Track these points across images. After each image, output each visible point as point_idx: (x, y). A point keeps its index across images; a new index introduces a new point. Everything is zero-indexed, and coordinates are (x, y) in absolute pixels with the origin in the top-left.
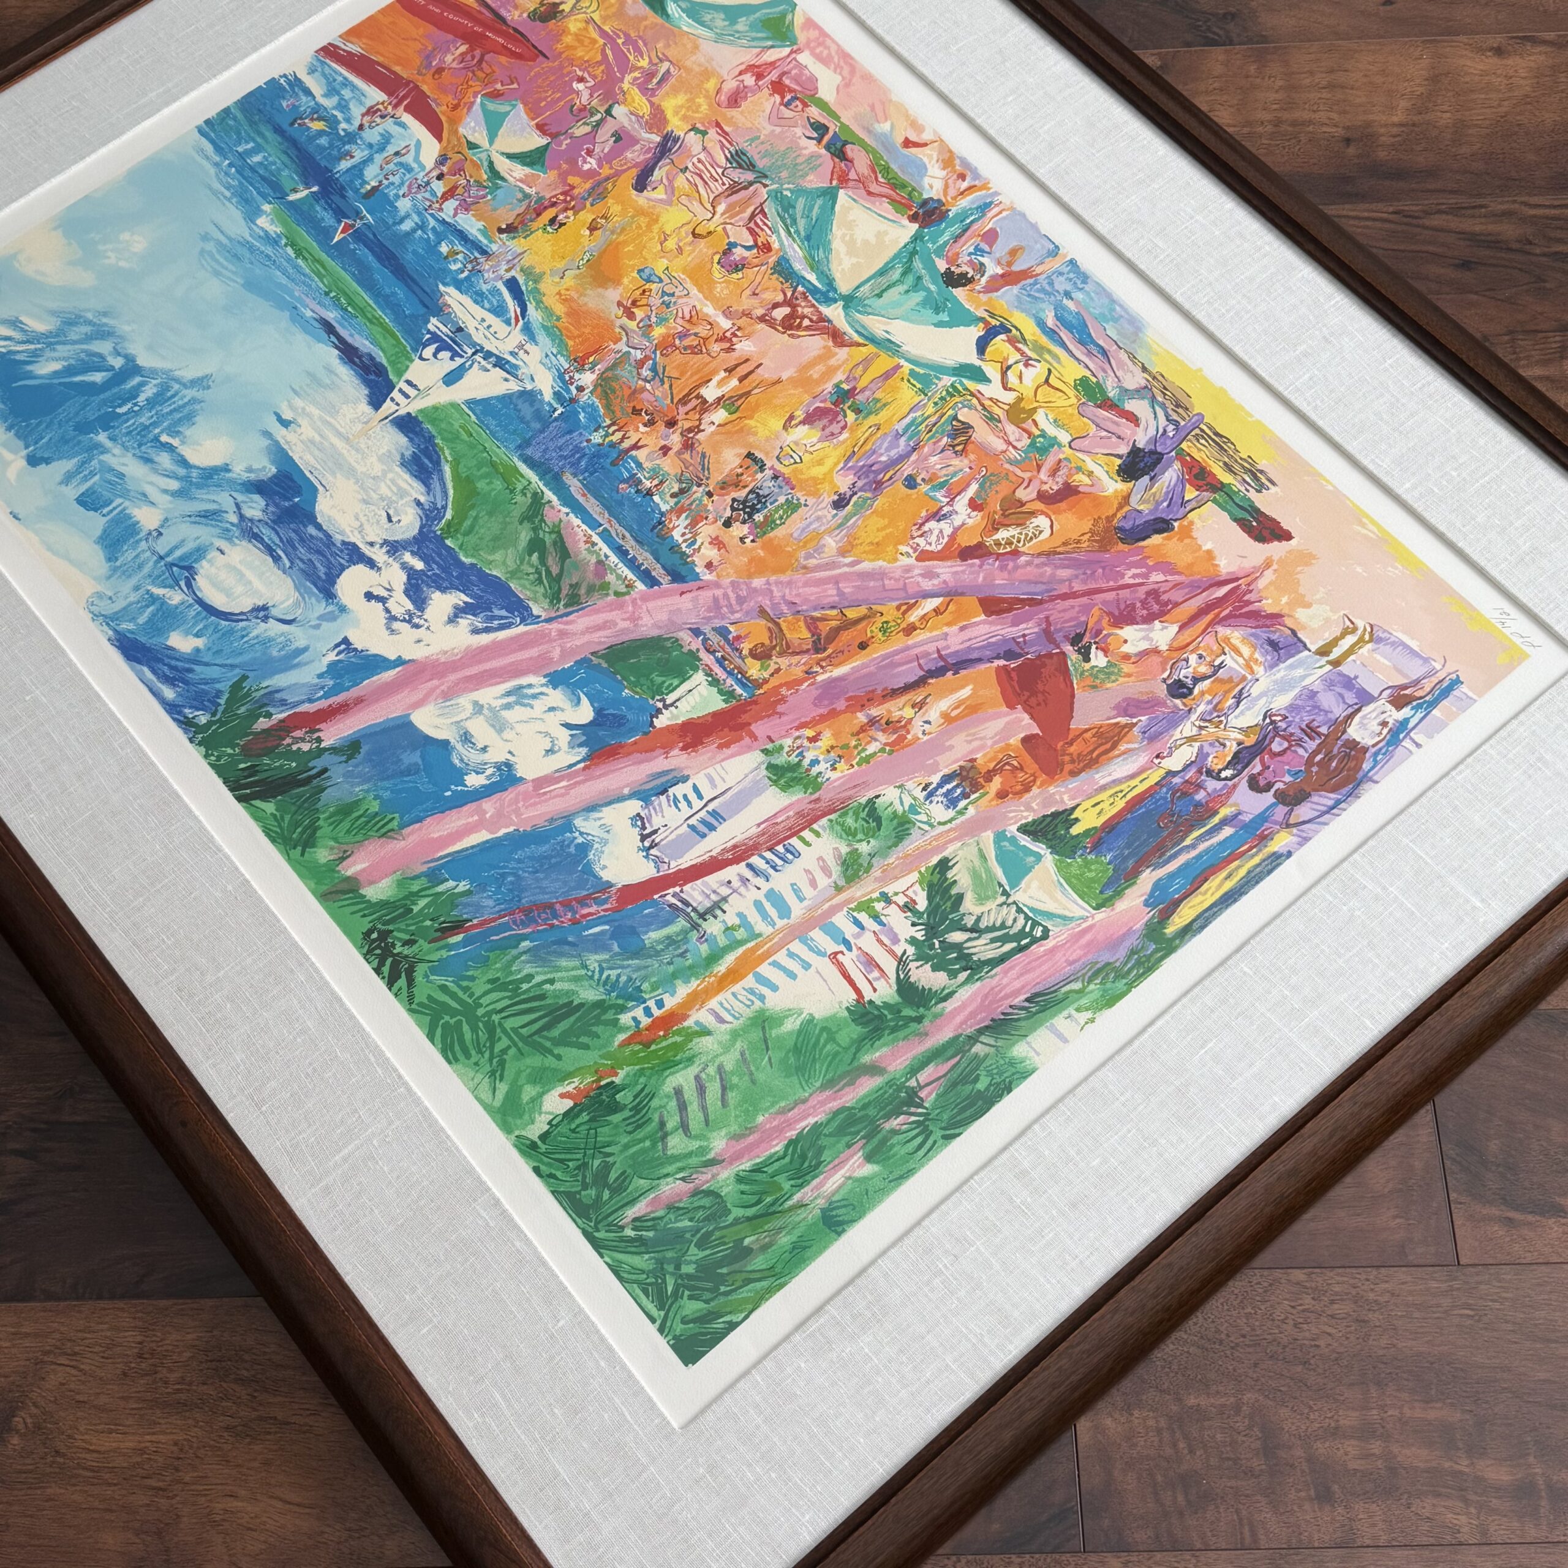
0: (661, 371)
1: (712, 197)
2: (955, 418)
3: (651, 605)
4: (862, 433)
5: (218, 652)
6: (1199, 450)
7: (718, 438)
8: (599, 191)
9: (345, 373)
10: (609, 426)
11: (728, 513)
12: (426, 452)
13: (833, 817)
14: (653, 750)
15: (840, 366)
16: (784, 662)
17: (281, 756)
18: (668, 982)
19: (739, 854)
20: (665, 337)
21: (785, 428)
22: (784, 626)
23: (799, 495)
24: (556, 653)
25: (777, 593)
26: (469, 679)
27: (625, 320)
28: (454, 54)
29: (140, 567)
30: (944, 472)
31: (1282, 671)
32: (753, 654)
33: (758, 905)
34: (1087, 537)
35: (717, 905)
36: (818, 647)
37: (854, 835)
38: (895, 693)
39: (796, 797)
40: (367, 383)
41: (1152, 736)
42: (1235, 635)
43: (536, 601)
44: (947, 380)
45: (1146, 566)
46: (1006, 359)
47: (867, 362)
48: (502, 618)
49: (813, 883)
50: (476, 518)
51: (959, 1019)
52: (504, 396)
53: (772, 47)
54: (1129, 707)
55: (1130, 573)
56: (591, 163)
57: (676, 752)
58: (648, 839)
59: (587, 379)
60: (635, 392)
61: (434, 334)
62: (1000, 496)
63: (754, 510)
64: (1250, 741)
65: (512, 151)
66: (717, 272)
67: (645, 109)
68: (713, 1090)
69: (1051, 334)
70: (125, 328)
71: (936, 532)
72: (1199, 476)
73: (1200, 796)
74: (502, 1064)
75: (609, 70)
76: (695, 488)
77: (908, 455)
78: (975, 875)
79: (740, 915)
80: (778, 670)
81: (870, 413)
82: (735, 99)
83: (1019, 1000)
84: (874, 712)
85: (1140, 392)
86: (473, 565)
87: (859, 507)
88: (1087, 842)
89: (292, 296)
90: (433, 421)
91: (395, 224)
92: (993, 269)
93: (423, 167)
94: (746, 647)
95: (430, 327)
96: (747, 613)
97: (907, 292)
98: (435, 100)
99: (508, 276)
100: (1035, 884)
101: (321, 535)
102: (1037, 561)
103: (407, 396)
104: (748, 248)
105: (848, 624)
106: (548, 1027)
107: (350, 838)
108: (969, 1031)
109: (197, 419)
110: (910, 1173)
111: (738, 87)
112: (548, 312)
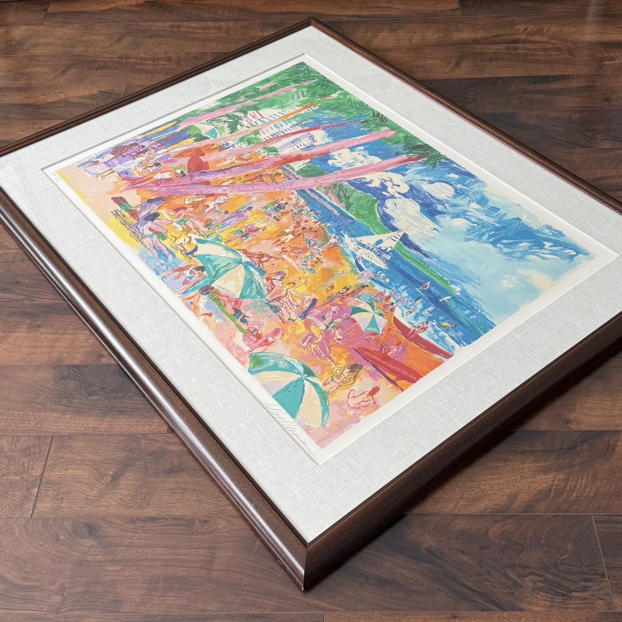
0: (307, 242)
1: (287, 296)
2: (209, 229)
3: (311, 184)
4: (241, 225)
5: (442, 173)
7: (288, 225)
8: (331, 299)
9: (417, 243)
10: (325, 228)
11: (286, 206)
12: (386, 221)
13: (260, 142)
14: (311, 155)
15: (246, 244)
16: (271, 173)
17: (418, 153)
18: (306, 113)
19: (287, 135)
20: (306, 252)
21: (266, 227)
22: (271, 180)
23: (263, 210)
24: (339, 174)
25: (273, 188)
26: (365, 168)
27: (320, 257)
28: (393, 352)
29: (473, 194)
30: (215, 215)
31: (127, 168)
32: (280, 174)
33: (282, 126)
34: (174, 198)
35: (293, 126)
36: (261, 176)
37: (255, 139)
38: (240, 165)
39: (270, 146)
40: (409, 240)
41: (169, 155)
42: (137, 175)
43: (347, 185)
44: (209, 239)
45: (158, 192)
46: (188, 245)
47: (236, 245)
48: (356, 181)
49: (267, 130)
50: (367, 204)
51: (233, 108)
52: (361, 236)
53: (260, 353)
54: (172, 161)
55: (164, 190)
56: (333, 309)
57: (304, 154)
58: (312, 138)
60: (316, 236)
61: (388, 255)
62: (199, 208)
63: (278, 207)
64: (142, 154)
65: (365, 313)
66: (286, 272)
67: (313, 328)
68: (295, 97)
69: (171, 253)
70: (500, 255)
71: (221, 200)
72: (134, 214)
73: (158, 145)
74: (348, 101)
76: (297, 212)
77: (226, 219)
78: (223, 131)
79: (287, 125)
80: (274, 171)
81: (237, 231)
82: (276, 332)
83: (217, 111)
84: (246, 162)
85: (147, 236)
86: (367, 193)
87: (244, 207)
88: (192, 136)
89: (441, 264)
90: (385, 229)
92: (187, 272)
93: (400, 307)
95: (390, 257)
96: (282, 183)
97: (219, 265)
98: (399, 332)
99: (363, 272)
100: (208, 129)
101: (417, 200)
102: (191, 193)
103: (395, 237)
104: (275, 279)
105: (251, 180)
106: (337, 106)
107: (395, 137)
108: (230, 106)
109: (466, 230)
110: (249, 86)
111: (275, 336)
112: (347, 261)
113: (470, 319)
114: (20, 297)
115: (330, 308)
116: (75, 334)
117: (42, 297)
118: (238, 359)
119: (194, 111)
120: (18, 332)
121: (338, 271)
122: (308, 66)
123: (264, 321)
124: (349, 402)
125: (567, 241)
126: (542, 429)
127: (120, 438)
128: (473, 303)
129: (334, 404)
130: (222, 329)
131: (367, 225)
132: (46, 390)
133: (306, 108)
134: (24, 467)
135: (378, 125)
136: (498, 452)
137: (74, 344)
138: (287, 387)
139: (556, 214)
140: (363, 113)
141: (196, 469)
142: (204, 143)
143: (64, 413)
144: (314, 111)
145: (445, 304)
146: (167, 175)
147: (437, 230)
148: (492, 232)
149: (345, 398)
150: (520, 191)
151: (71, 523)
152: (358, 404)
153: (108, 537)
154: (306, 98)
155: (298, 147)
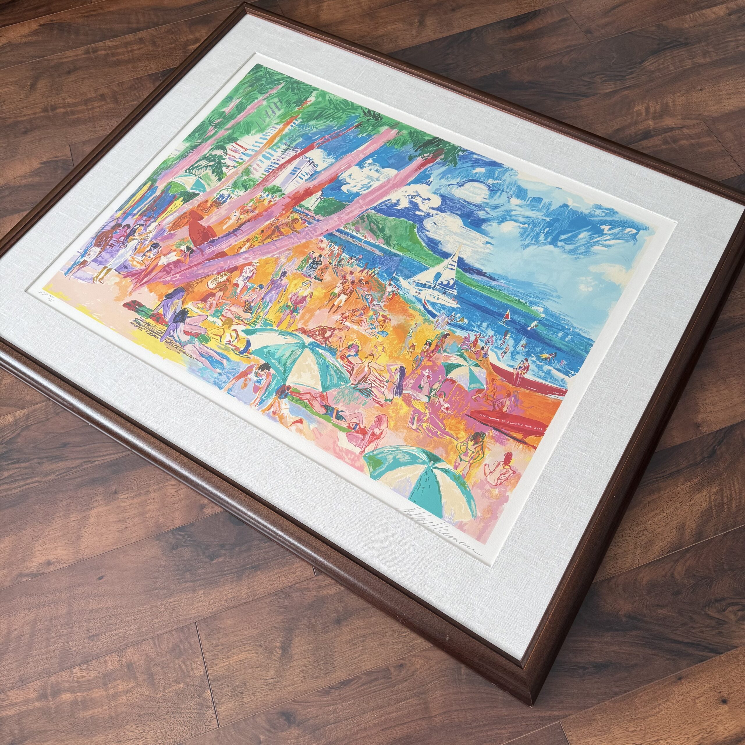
0: (364, 300)
1: (372, 373)
2: (251, 313)
3: (336, 224)
4: (283, 299)
5: (467, 170)
6: (160, 328)
7: (335, 283)
8: (418, 362)
9: (478, 266)
10: (374, 275)
11: (322, 259)
12: (434, 248)
13: (257, 183)
14: (319, 185)
15: (299, 320)
16: (287, 220)
17: (431, 151)
18: (291, 131)
19: (282, 167)
21: (312, 293)
22: (291, 231)
23: (299, 272)
24: (361, 201)
25: (296, 239)
26: (385, 186)
27: (385, 314)
28: (507, 406)
29: (508, 187)
30: (250, 293)
31: (122, 260)
32: (298, 220)
33: (272, 156)
34: (195, 285)
35: (285, 152)
36: (277, 227)
37: (249, 180)
38: (248, 221)
39: (270, 186)
40: (467, 265)
41: (163, 230)
42: (139, 267)
43: (374, 214)
44: (258, 326)
45: (172, 281)
46: (238, 341)
47: (290, 325)
48: (383, 206)
49: (258, 165)
50: (406, 232)
51: (207, 146)
52: (416, 274)
53: (373, 451)
54: (170, 236)
55: (178, 277)
56: (426, 372)
57: (312, 187)
58: (311, 162)
59: (390, 289)
60: (370, 289)
61: (453, 289)
62: (228, 291)
63: (313, 263)
64: (131, 237)
65: (460, 368)
66: (358, 342)
67: (414, 403)
68: (270, 112)
69: (223, 356)
70: (565, 256)
71: (248, 272)
72: (158, 318)
73: (145, 218)
74: (330, 103)
75: (438, 417)
76: (336, 264)
77: (265, 296)
78: (210, 179)
79: (277, 152)
80: (288, 217)
81: (283, 306)
82: (379, 420)
83: (191, 154)
84: (253, 214)
85: (186, 343)
86: (400, 218)
87: (277, 274)
88: (177, 196)
89: (512, 285)
90: (437, 259)
91: (490, 324)
92: (252, 376)
93: (491, 350)
94: (301, 221)
95: (456, 291)
96: (304, 231)
97: (282, 356)
98: (503, 381)
99: (437, 318)
100: (191, 182)
101: (455, 212)
102: (211, 273)
103: (451, 264)
104: (350, 356)
105: (269, 237)
106: (321, 113)
107: (400, 137)
108: (203, 144)
109: (519, 235)
110: (212, 112)
111: (380, 426)
112: (415, 309)
113: (566, 341)
114: (77, 462)
115: (422, 372)
116: (160, 489)
117: (101, 454)
118: (353, 465)
119: (164, 162)
120: (96, 507)
121: (411, 326)
122: (267, 68)
123: (360, 411)
124: (488, 480)
125: (622, 219)
126: (679, 443)
127: (269, 600)
128: (562, 322)
129: (475, 488)
130: (321, 435)
131: (417, 259)
132: (161, 569)
133: (288, 123)
134: (182, 670)
135: (375, 126)
136: (648, 484)
137: (165, 502)
138: (419, 483)
139: (600, 189)
140: (353, 115)
141: (363, 609)
142: (195, 202)
143: (194, 590)
144: (298, 126)
145: (535, 332)
146: (173, 257)
147: (491, 244)
148: (547, 230)
149: (483, 477)
150: (555, 171)
151: (264, 718)
152: (498, 479)
153: (309, 719)
154: (282, 111)
155: (302, 179)
